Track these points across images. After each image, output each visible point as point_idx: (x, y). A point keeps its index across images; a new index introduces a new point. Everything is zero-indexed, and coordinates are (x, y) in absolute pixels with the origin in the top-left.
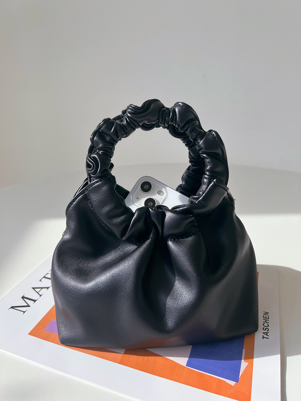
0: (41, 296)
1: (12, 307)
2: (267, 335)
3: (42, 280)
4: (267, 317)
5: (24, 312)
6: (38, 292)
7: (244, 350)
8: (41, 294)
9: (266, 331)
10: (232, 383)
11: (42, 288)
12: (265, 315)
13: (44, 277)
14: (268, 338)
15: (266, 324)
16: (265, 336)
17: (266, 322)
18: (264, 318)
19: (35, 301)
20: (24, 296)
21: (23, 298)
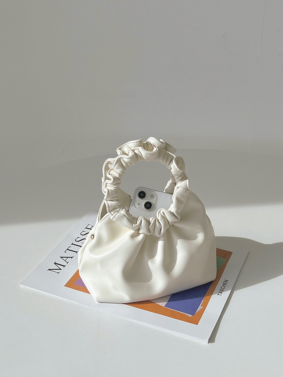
0: (67, 263)
1: (49, 270)
2: (221, 293)
3: (66, 252)
4: (226, 283)
5: (58, 273)
6: (65, 260)
7: (203, 300)
8: (68, 262)
9: (221, 291)
10: (190, 316)
11: (68, 257)
12: (225, 282)
13: (68, 249)
14: (221, 295)
15: (223, 287)
16: (220, 294)
17: (224, 286)
18: (223, 283)
19: (64, 266)
20: (56, 262)
21: (55, 263)
